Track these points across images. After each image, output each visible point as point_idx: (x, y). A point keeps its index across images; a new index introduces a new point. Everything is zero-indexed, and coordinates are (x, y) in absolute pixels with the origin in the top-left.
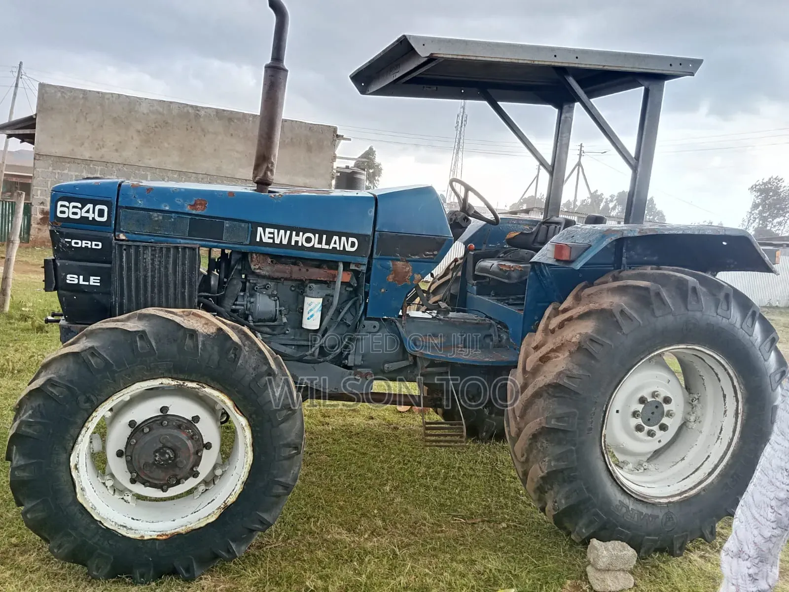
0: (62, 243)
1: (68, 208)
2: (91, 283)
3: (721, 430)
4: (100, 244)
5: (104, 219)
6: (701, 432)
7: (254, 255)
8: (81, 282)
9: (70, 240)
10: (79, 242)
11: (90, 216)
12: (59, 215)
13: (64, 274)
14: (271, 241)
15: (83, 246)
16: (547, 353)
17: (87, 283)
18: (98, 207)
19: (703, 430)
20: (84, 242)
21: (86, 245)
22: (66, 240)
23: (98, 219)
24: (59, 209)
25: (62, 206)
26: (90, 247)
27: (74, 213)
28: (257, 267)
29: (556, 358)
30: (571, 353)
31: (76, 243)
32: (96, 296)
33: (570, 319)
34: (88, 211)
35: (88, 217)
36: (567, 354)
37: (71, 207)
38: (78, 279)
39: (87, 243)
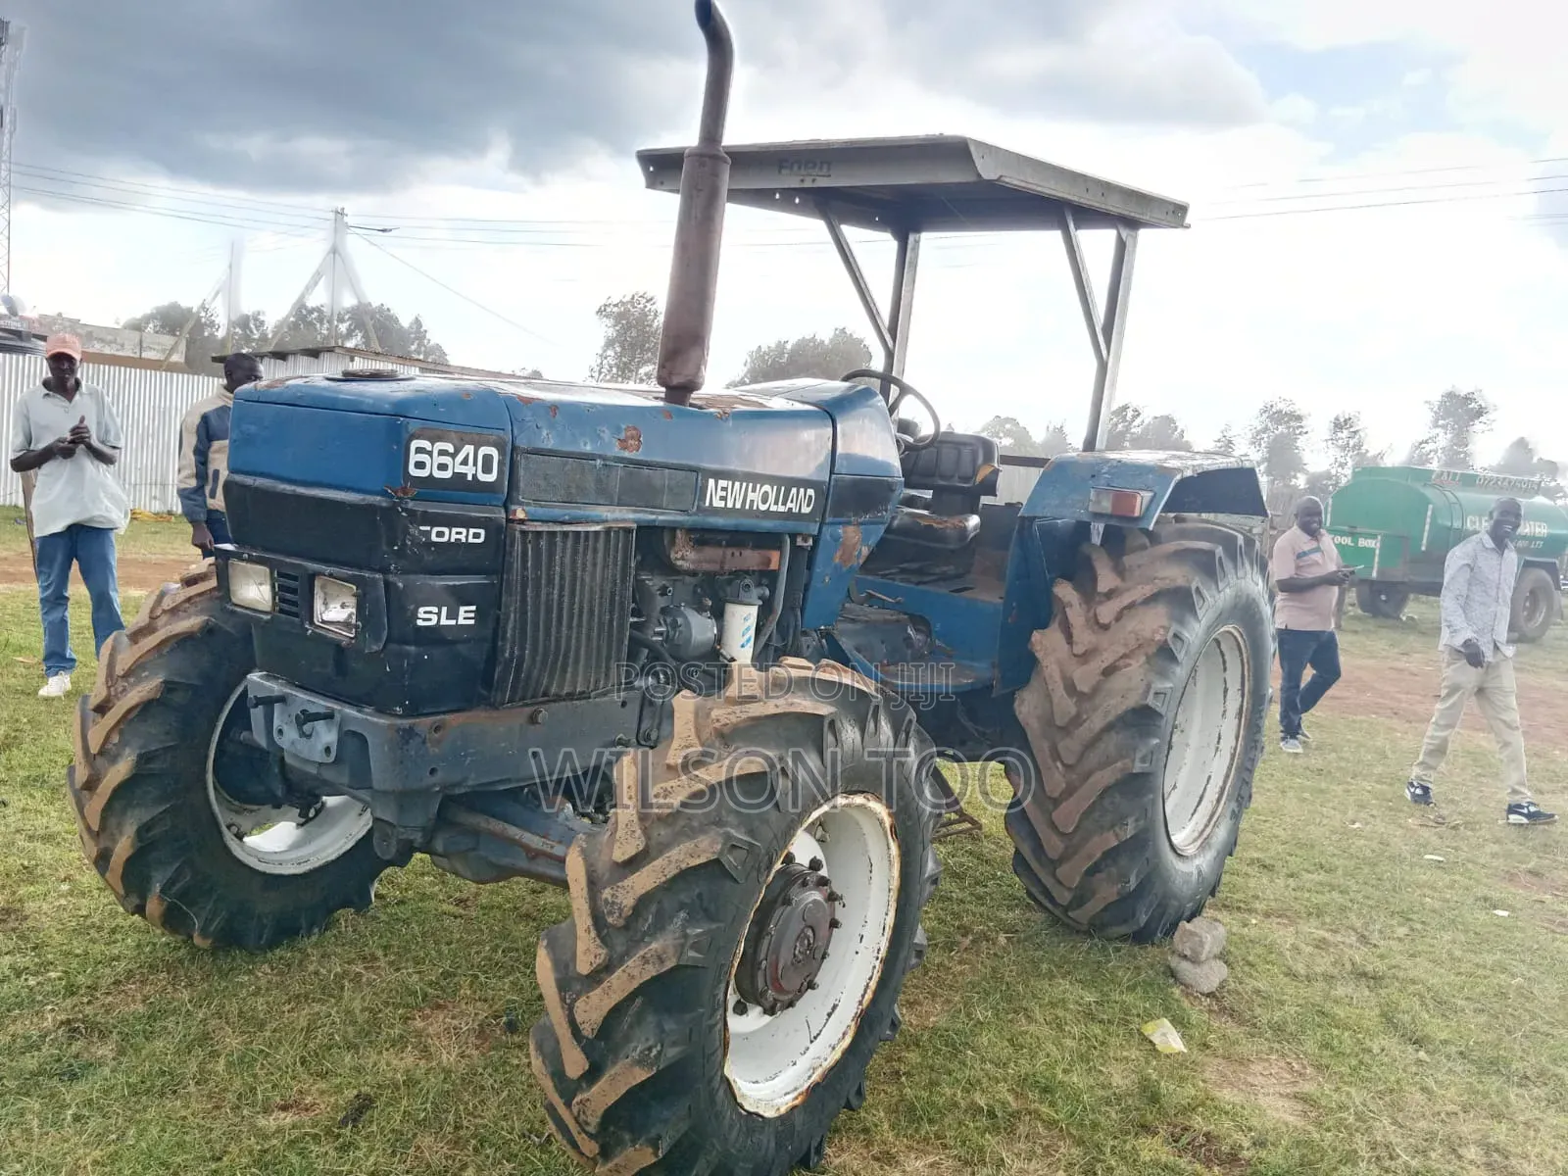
0: (413, 536)
1: (430, 453)
2: (461, 621)
3: (1219, 738)
4: (482, 532)
5: (491, 478)
6: (1187, 745)
7: (678, 532)
8: (444, 622)
9: (428, 528)
10: (446, 530)
11: (469, 471)
12: (413, 471)
13: (412, 607)
14: (722, 504)
15: (453, 540)
16: (1115, 661)
17: (453, 622)
18: (484, 450)
19: (1190, 742)
20: (454, 530)
21: (458, 536)
22: (422, 528)
23: (483, 477)
24: (414, 458)
25: (419, 450)
26: (464, 540)
27: (443, 467)
28: (679, 556)
29: (1126, 667)
30: (1148, 658)
31: (440, 534)
32: (461, 648)
33: (1131, 606)
34: (465, 462)
35: (466, 474)
36: (1143, 659)
37: (435, 453)
38: (439, 614)
39: (460, 533)
